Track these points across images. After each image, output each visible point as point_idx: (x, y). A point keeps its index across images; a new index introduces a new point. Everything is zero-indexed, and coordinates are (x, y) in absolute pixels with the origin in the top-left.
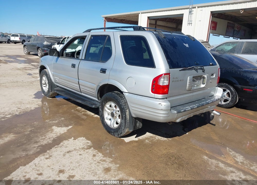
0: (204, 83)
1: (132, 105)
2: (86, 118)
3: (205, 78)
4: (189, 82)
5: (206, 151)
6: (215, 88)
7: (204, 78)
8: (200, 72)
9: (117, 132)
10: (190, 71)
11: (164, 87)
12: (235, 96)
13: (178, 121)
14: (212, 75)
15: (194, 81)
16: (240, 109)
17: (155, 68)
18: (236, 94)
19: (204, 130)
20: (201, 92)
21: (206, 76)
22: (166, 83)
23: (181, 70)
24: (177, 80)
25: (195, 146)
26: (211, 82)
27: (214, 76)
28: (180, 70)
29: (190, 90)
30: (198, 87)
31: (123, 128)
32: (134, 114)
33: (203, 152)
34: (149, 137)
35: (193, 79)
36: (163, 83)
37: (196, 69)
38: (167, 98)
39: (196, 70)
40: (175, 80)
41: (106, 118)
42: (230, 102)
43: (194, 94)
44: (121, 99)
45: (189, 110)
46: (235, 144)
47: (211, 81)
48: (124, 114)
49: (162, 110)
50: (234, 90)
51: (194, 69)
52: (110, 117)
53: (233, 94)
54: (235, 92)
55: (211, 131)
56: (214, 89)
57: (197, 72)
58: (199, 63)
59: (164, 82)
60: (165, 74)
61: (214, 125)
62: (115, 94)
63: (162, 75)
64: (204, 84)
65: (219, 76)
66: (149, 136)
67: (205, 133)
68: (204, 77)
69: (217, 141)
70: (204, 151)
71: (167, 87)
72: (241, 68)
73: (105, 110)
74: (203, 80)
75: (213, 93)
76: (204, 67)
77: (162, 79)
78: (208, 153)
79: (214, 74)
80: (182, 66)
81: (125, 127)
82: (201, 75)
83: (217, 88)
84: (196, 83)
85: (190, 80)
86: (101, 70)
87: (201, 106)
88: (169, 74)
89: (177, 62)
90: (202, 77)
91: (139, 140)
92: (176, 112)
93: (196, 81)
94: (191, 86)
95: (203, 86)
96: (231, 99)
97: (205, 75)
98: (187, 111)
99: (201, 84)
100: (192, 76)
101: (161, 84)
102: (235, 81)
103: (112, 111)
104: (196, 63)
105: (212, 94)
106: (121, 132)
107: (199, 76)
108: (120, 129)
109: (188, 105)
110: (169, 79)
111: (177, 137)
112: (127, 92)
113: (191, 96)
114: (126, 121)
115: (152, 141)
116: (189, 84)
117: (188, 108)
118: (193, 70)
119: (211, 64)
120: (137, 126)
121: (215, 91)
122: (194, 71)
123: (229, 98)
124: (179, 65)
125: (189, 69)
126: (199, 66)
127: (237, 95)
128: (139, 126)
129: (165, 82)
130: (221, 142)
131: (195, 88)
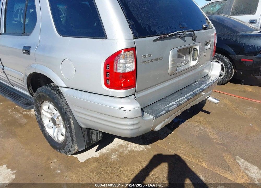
0: (195, 57)
1: (75, 109)
2: (26, 122)
3: (197, 50)
4: (173, 61)
5: (204, 163)
6: (210, 64)
7: (195, 51)
8: (189, 40)
9: (64, 149)
10: (173, 40)
11: (126, 75)
12: (231, 69)
13: (158, 128)
14: (207, 44)
15: (179, 56)
16: (235, 84)
17: (106, 38)
18: (231, 66)
19: (196, 123)
20: (191, 73)
21: (198, 47)
22: (130, 67)
23: (157, 40)
24: (150, 58)
25: (186, 156)
26: (205, 56)
27: (209, 46)
28: (154, 41)
29: (174, 74)
30: (186, 67)
31: (70, 144)
32: (84, 124)
33: (199, 166)
34: (117, 148)
35: (179, 53)
36: (125, 67)
37: (182, 36)
38: (134, 95)
39: (183, 38)
40: (146, 59)
41: (47, 126)
42: (224, 77)
43: (181, 78)
44: (59, 98)
45: (174, 109)
46: (241, 143)
47: (205, 54)
48: (67, 123)
49: (125, 118)
50: (229, 62)
51: (180, 37)
52: (52, 124)
53: (227, 67)
54: (231, 65)
55: (206, 124)
56: (208, 65)
57: (185, 41)
58: (186, 25)
59: (126, 65)
60: (127, 50)
61: (209, 113)
62: (50, 89)
63: (119, 52)
64: (195, 60)
65: (216, 45)
66: (118, 144)
67: (198, 129)
68: (195, 49)
69: (217, 141)
70: (200, 163)
71: (133, 73)
72: (237, 32)
73: (43, 114)
74: (193, 54)
75: (206, 71)
76: (195, 32)
77: (122, 61)
78: (206, 167)
79: (209, 42)
80: (158, 32)
81: (73, 143)
82: (190, 45)
83: (213, 64)
84: (182, 60)
85: (173, 57)
86: (23, 50)
87: (194, 97)
88: (134, 49)
89: (149, 26)
90: (192, 50)
91: (102, 156)
92: (152, 117)
93: (183, 55)
94: (175, 65)
95: (193, 63)
96: (225, 74)
97: (197, 45)
98: (171, 111)
99: (190, 60)
100: (177, 49)
101: (120, 70)
102: (230, 49)
103: (53, 116)
104: (182, 25)
105: (206, 73)
106: (68, 150)
107: (187, 48)
108: (66, 145)
109: (172, 99)
110: (134, 60)
111: (159, 141)
112: (65, 86)
113: (176, 82)
114: (72, 134)
115: (121, 155)
116: (173, 64)
117: (173, 104)
118: (177, 37)
119: (204, 26)
120: (92, 139)
121: (210, 68)
122: (179, 40)
123: (223, 72)
124: (153, 31)
125: (171, 37)
126: (187, 31)
127: (233, 68)
128: (97, 137)
129: (129, 65)
130: (221, 143)
131: (182, 68)
